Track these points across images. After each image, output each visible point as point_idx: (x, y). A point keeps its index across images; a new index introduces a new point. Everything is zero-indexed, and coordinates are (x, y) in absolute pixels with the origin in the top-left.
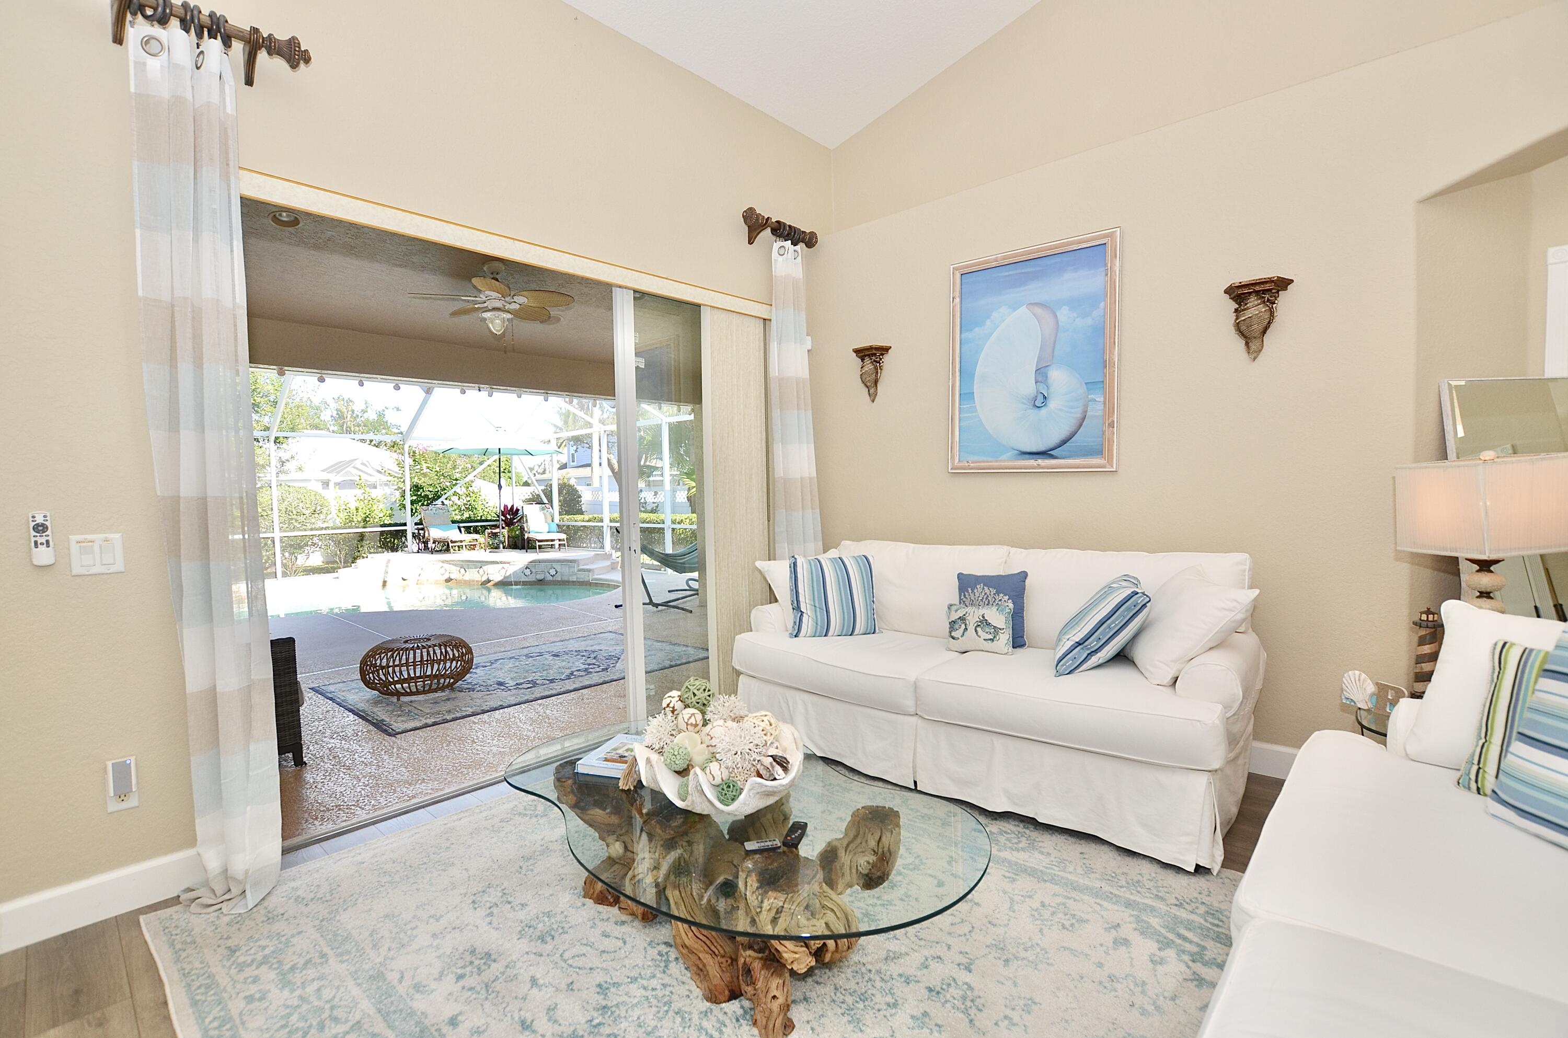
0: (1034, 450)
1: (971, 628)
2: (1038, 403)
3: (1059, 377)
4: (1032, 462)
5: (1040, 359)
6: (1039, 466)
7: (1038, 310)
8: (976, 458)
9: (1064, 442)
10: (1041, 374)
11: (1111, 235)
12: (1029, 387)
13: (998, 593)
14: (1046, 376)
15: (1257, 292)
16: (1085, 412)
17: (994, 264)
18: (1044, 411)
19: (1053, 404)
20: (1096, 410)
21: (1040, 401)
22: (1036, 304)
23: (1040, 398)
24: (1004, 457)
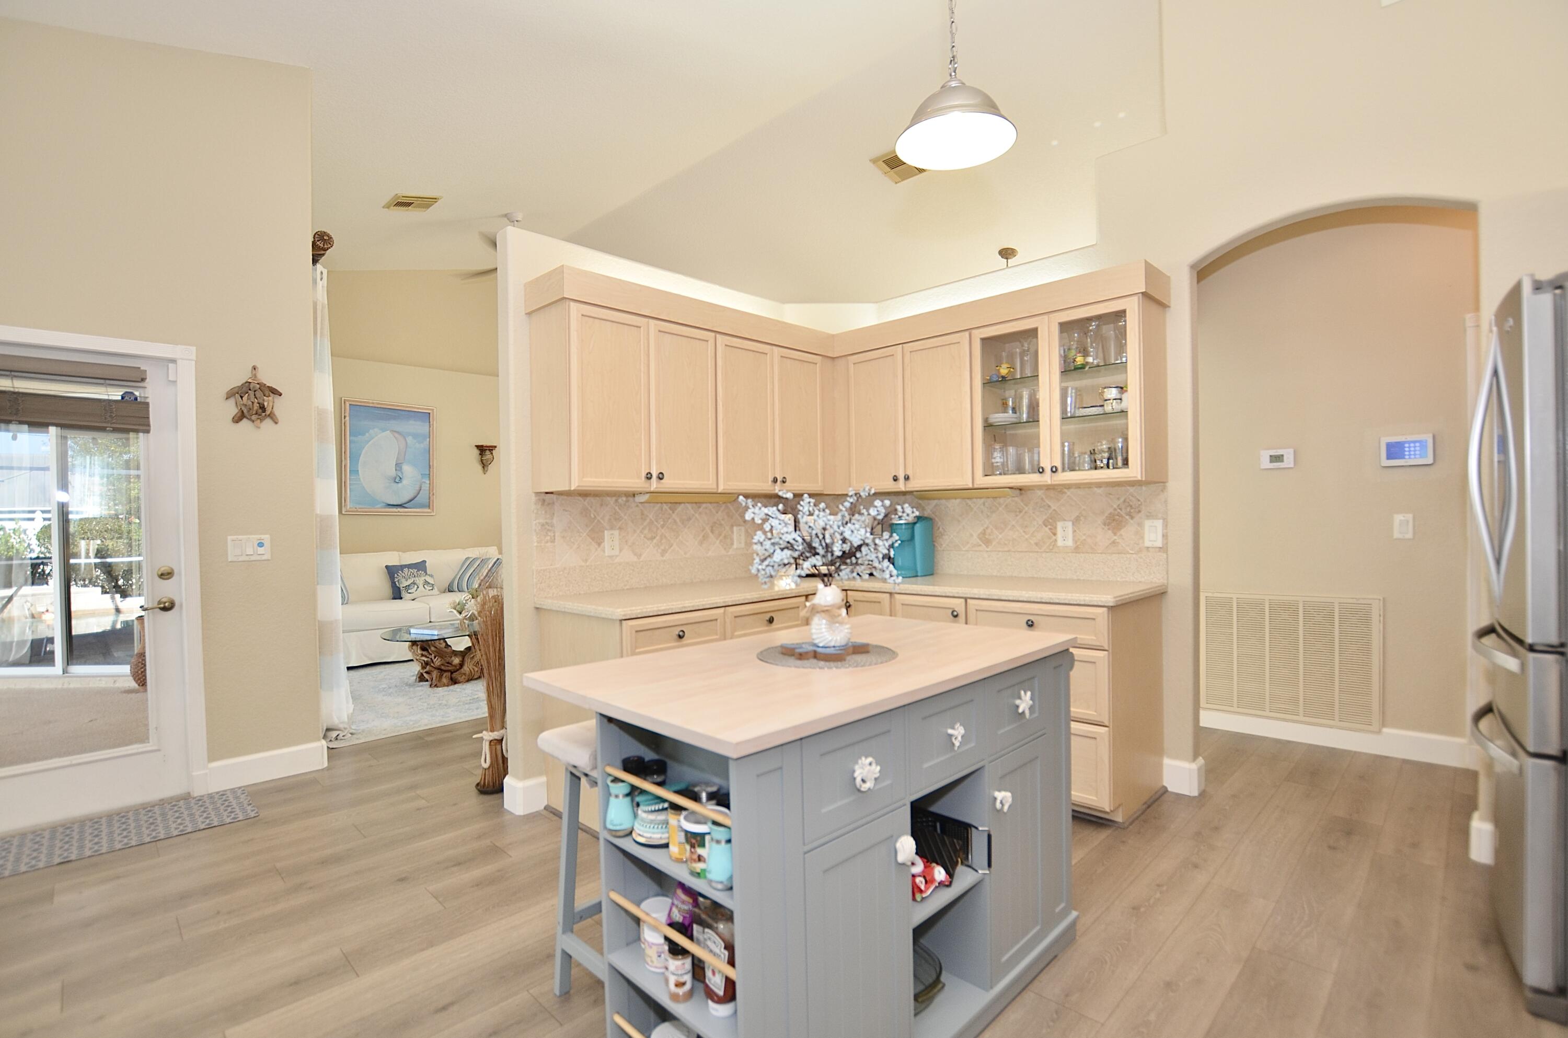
0: (395, 503)
1: (421, 586)
2: (397, 481)
3: (407, 469)
4: (395, 510)
5: (398, 458)
6: (399, 512)
7: (397, 435)
8: (360, 506)
9: (411, 501)
10: (398, 466)
11: (433, 410)
12: (392, 472)
13: (418, 570)
14: (401, 468)
15: (489, 450)
16: (421, 487)
17: (371, 405)
18: (400, 485)
19: (405, 482)
20: (426, 487)
21: (397, 480)
22: (395, 431)
23: (398, 478)
24: (379, 506)
